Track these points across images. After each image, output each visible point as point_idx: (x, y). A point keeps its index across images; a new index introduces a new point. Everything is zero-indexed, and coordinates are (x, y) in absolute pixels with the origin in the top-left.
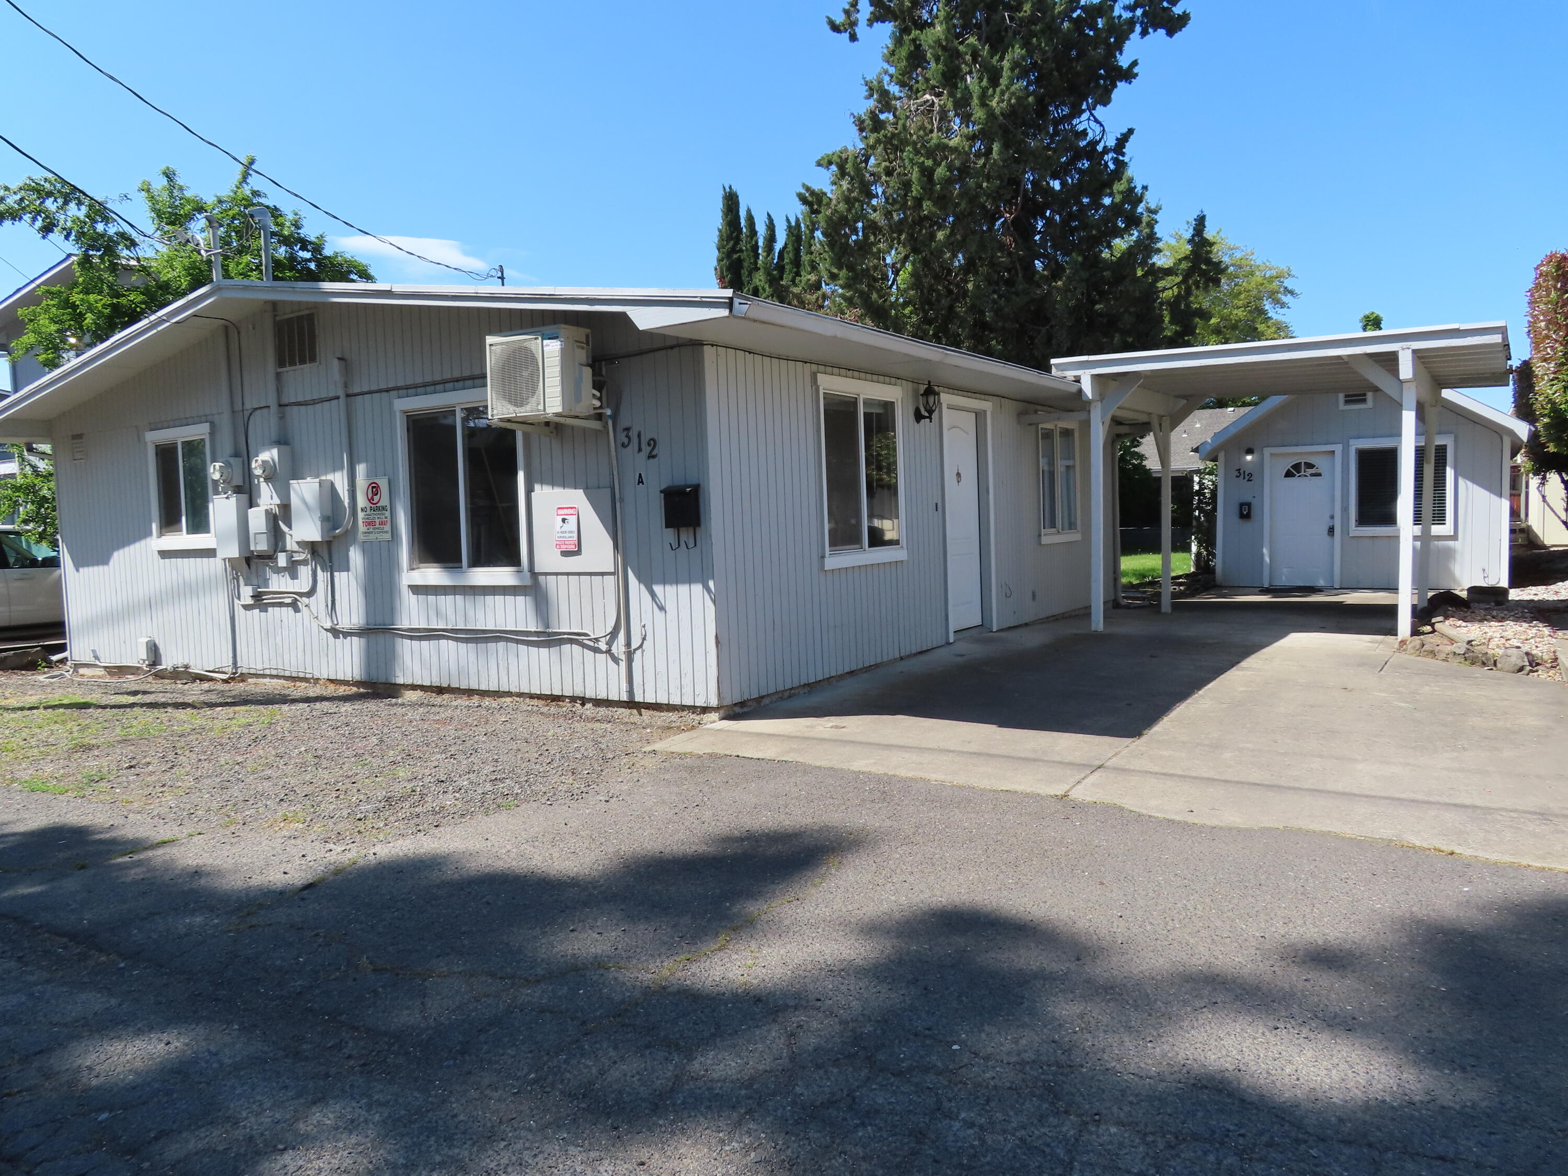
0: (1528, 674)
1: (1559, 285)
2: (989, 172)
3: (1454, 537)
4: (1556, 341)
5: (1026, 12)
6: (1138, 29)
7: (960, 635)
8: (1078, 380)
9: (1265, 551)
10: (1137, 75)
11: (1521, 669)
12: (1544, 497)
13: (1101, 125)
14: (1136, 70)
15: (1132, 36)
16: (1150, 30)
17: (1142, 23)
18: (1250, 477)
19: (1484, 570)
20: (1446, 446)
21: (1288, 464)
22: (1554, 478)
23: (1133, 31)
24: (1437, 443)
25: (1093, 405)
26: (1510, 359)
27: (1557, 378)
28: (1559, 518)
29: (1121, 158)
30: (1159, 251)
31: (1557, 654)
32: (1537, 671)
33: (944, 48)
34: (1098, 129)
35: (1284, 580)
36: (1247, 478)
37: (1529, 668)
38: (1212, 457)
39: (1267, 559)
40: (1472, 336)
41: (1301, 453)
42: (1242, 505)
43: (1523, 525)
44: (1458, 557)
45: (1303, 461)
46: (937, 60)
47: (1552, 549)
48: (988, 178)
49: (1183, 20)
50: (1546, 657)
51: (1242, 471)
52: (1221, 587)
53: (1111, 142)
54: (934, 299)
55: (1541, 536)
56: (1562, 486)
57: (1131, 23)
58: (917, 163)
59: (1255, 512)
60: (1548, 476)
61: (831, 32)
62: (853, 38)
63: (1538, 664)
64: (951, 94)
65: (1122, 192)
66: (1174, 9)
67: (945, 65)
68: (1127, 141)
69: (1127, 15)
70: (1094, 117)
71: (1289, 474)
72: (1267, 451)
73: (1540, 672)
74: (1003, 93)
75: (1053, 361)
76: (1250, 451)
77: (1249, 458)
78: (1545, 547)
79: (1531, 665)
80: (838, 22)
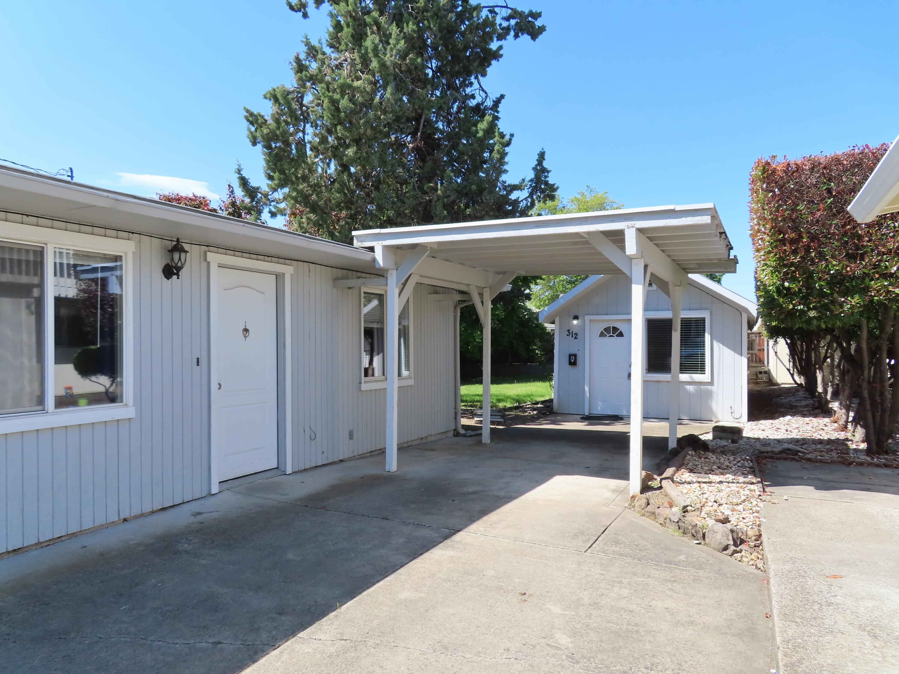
0: (732, 555)
1: (765, 186)
2: (385, 108)
3: (711, 383)
4: (765, 233)
5: (421, 3)
6: (512, 33)
7: (225, 485)
8: (371, 249)
9: (587, 389)
10: (502, 55)
11: (726, 548)
12: (776, 353)
13: (486, 93)
14: (501, 52)
15: (508, 37)
16: (520, 34)
17: (514, 30)
18: (576, 336)
19: (731, 408)
20: (705, 318)
21: (601, 327)
22: (782, 341)
23: (509, 34)
24: (682, 316)
25: (389, 273)
26: (731, 248)
27: (766, 264)
28: (785, 366)
29: (496, 114)
30: (506, 171)
31: (762, 528)
32: (741, 551)
33: (354, 18)
34: (484, 95)
35: (599, 409)
36: (574, 336)
37: (732, 548)
38: (551, 321)
39: (588, 395)
40: (686, 216)
41: (609, 320)
42: (570, 356)
43: (766, 369)
44: (715, 396)
45: (611, 326)
46: (348, 26)
47: (782, 386)
48: (385, 112)
49: (542, 29)
50: (750, 533)
51: (571, 332)
52: (556, 414)
53: (489, 103)
54: (355, 200)
55: (775, 377)
56: (786, 346)
57: (507, 30)
58: (328, 96)
59: (579, 361)
60: (778, 339)
61: (290, 11)
62: (305, 16)
63: (742, 542)
64: (359, 51)
65: (483, 130)
66: (535, 23)
67: (354, 29)
68: (500, 103)
69: (505, 24)
70: (482, 88)
71: (602, 335)
72: (587, 318)
73: (743, 553)
74: (392, 50)
75: (354, 233)
76: (576, 318)
77: (575, 322)
78: (777, 384)
79: (735, 545)
80: (293, 4)
